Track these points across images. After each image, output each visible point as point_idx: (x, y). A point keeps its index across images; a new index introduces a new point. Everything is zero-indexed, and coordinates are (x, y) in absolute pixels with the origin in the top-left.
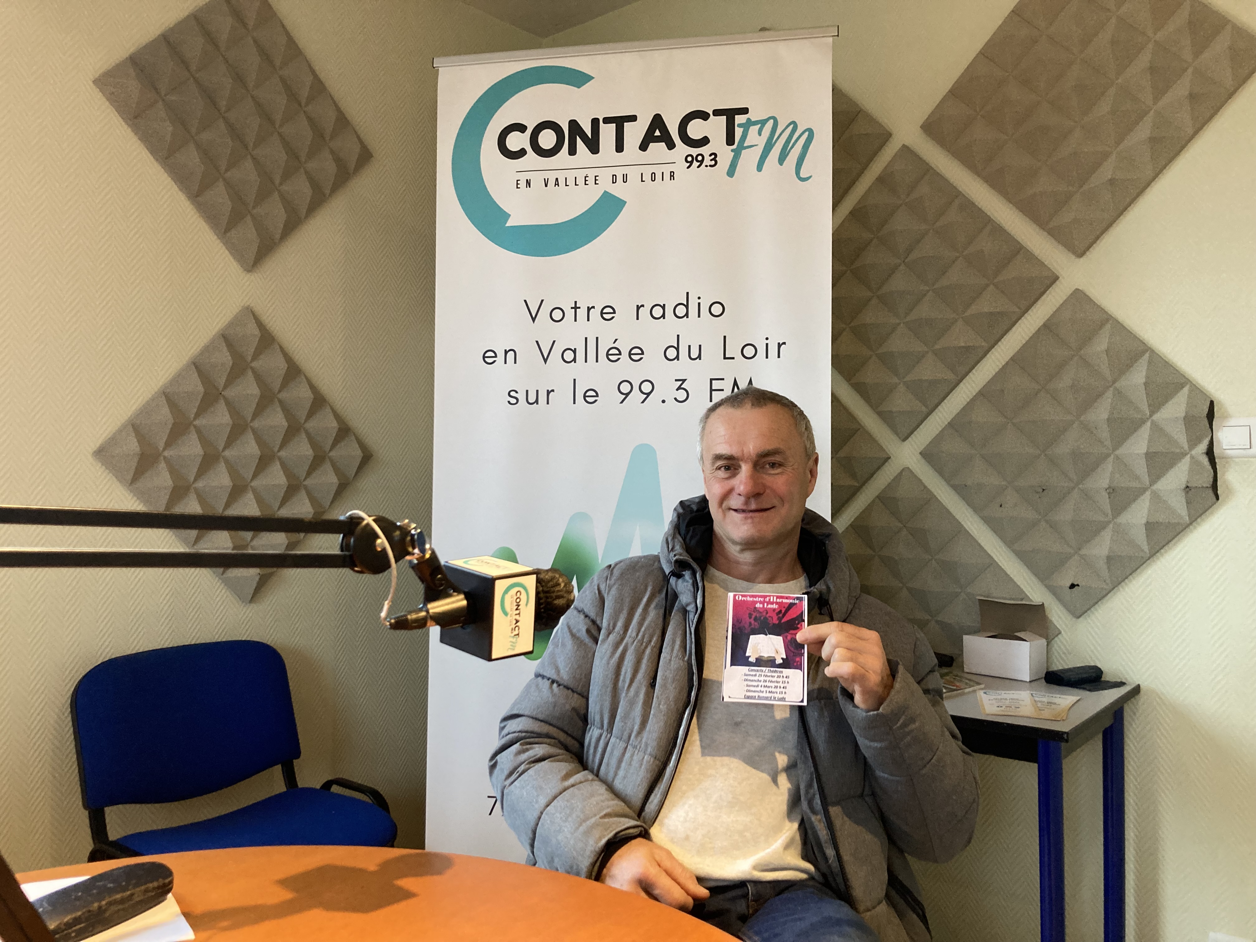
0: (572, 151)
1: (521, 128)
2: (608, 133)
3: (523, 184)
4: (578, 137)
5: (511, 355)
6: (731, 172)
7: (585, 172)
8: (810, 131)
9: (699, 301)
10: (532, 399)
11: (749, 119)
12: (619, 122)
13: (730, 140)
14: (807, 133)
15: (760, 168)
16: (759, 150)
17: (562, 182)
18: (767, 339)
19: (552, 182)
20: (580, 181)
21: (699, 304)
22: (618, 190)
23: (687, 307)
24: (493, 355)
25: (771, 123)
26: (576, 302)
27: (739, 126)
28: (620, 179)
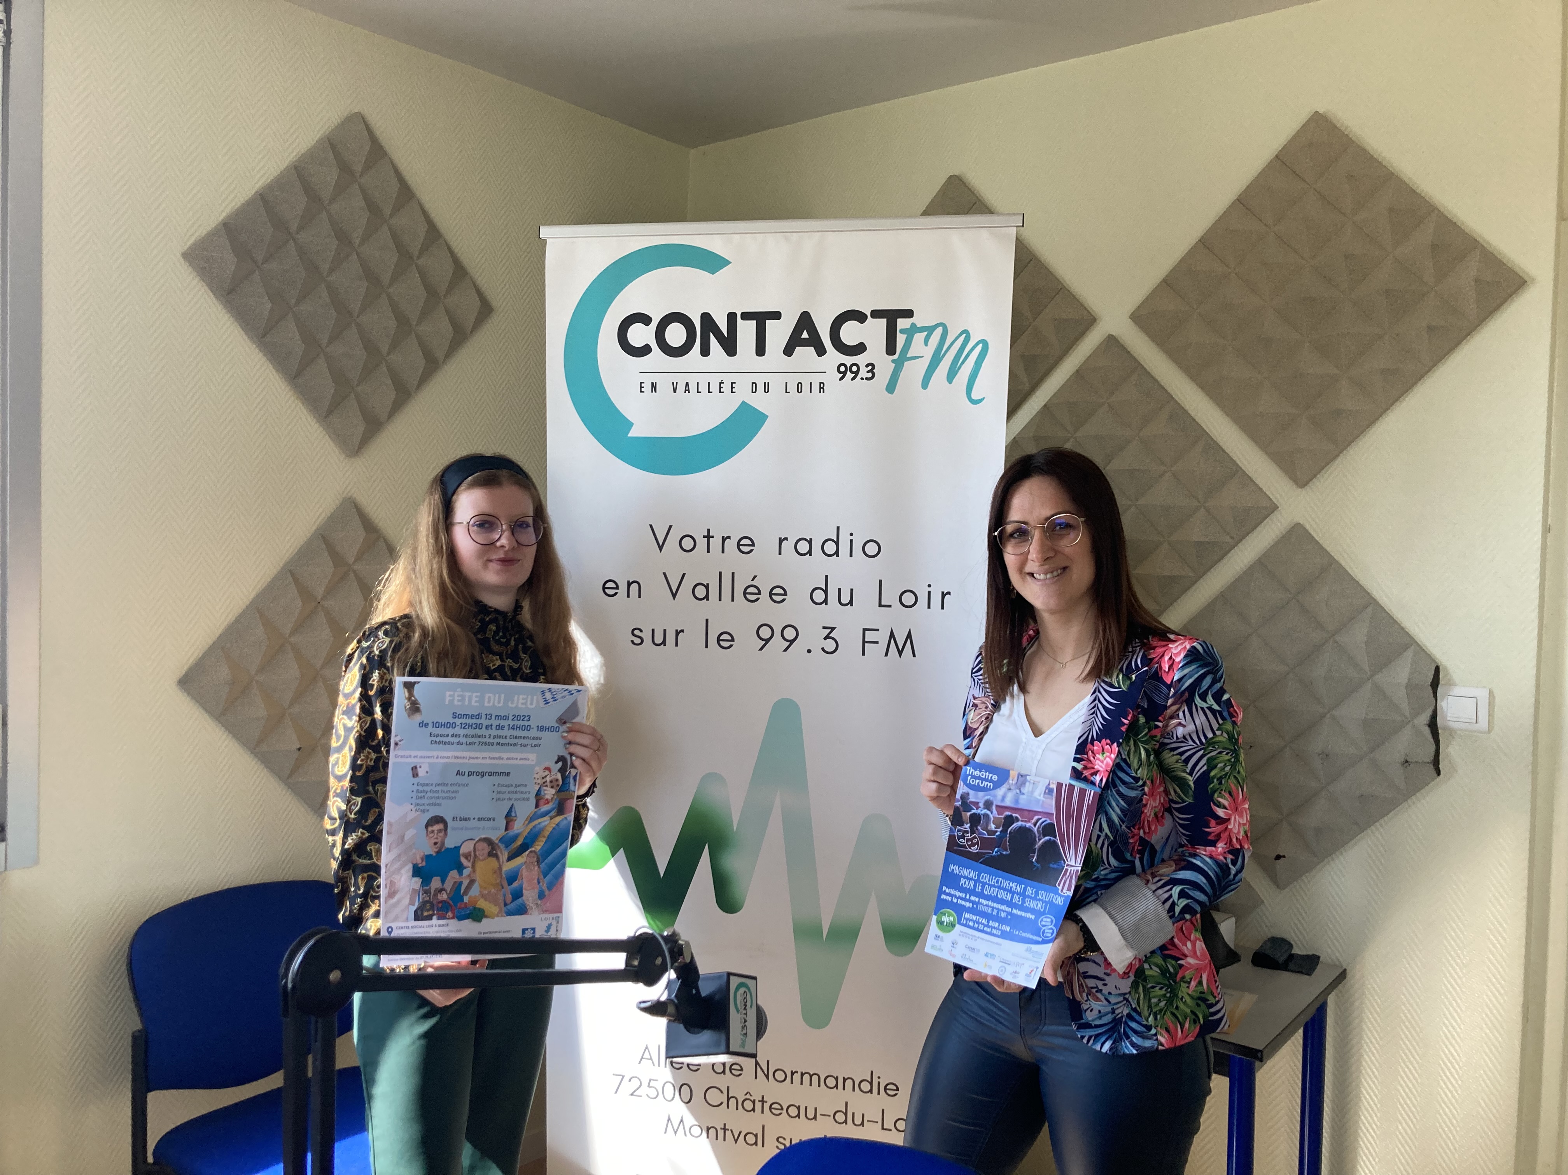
0: (705, 351)
1: (645, 319)
2: (746, 331)
3: (647, 387)
4: (711, 334)
6: (891, 387)
7: (720, 377)
8: (984, 343)
9: (851, 538)
10: (658, 640)
11: (913, 325)
12: (761, 318)
13: (891, 348)
14: (981, 345)
15: (925, 385)
16: (925, 363)
17: (693, 388)
18: (929, 586)
19: (681, 388)
20: (715, 388)
21: (851, 541)
22: (759, 401)
23: (837, 543)
24: (615, 586)
25: (939, 330)
26: (709, 530)
27: (902, 331)
28: (760, 388)
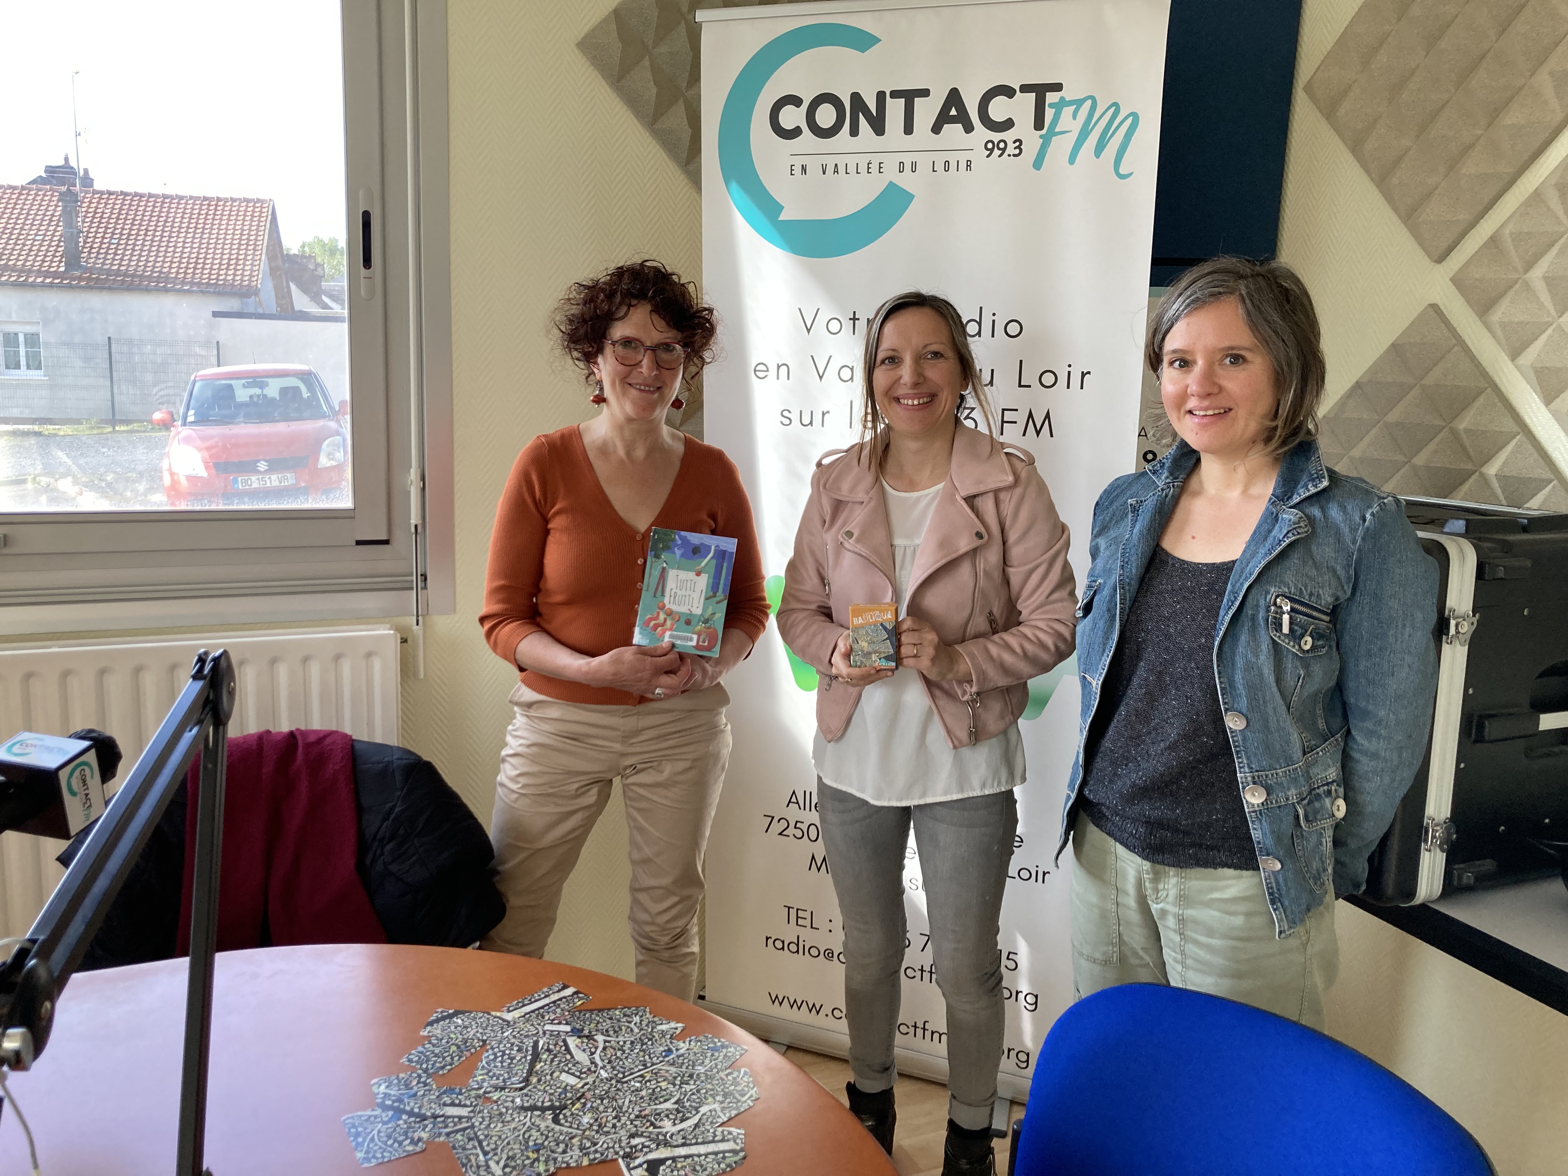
0: (854, 132)
1: (795, 101)
2: (895, 109)
3: (798, 170)
4: (861, 114)
5: (784, 369)
6: (1038, 164)
7: (868, 157)
8: (1135, 116)
9: (994, 318)
10: (806, 421)
11: (1062, 98)
12: (909, 96)
13: (1039, 124)
14: (1131, 118)
15: (1072, 160)
16: (1072, 138)
17: (842, 169)
18: (1070, 366)
19: (830, 169)
20: (863, 169)
21: (994, 321)
22: (906, 181)
23: (980, 324)
24: (764, 368)
25: (1089, 103)
26: (854, 313)
27: (1051, 106)
28: (908, 167)
